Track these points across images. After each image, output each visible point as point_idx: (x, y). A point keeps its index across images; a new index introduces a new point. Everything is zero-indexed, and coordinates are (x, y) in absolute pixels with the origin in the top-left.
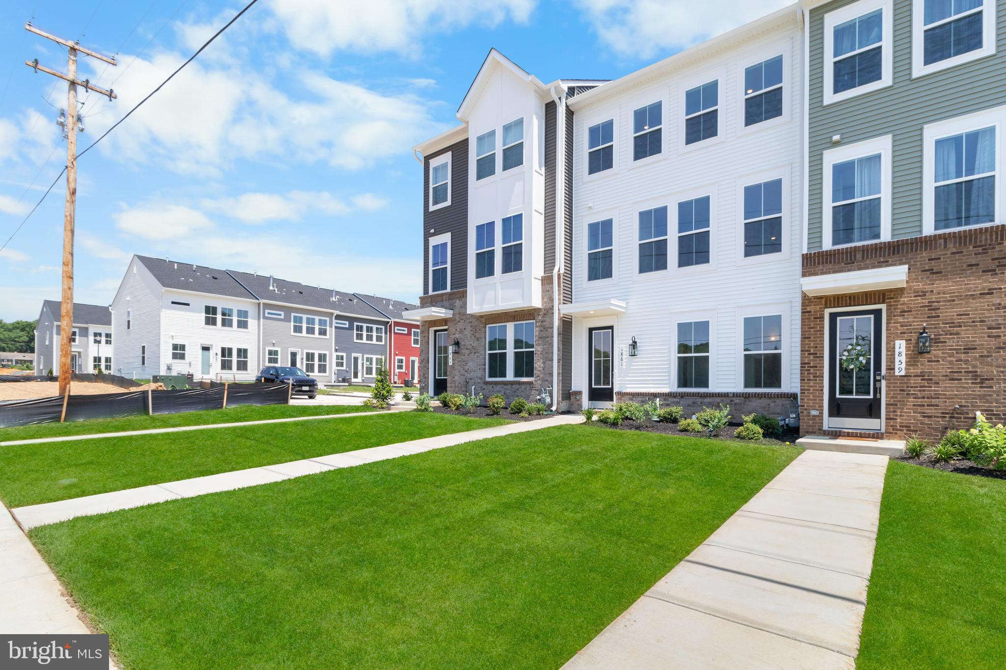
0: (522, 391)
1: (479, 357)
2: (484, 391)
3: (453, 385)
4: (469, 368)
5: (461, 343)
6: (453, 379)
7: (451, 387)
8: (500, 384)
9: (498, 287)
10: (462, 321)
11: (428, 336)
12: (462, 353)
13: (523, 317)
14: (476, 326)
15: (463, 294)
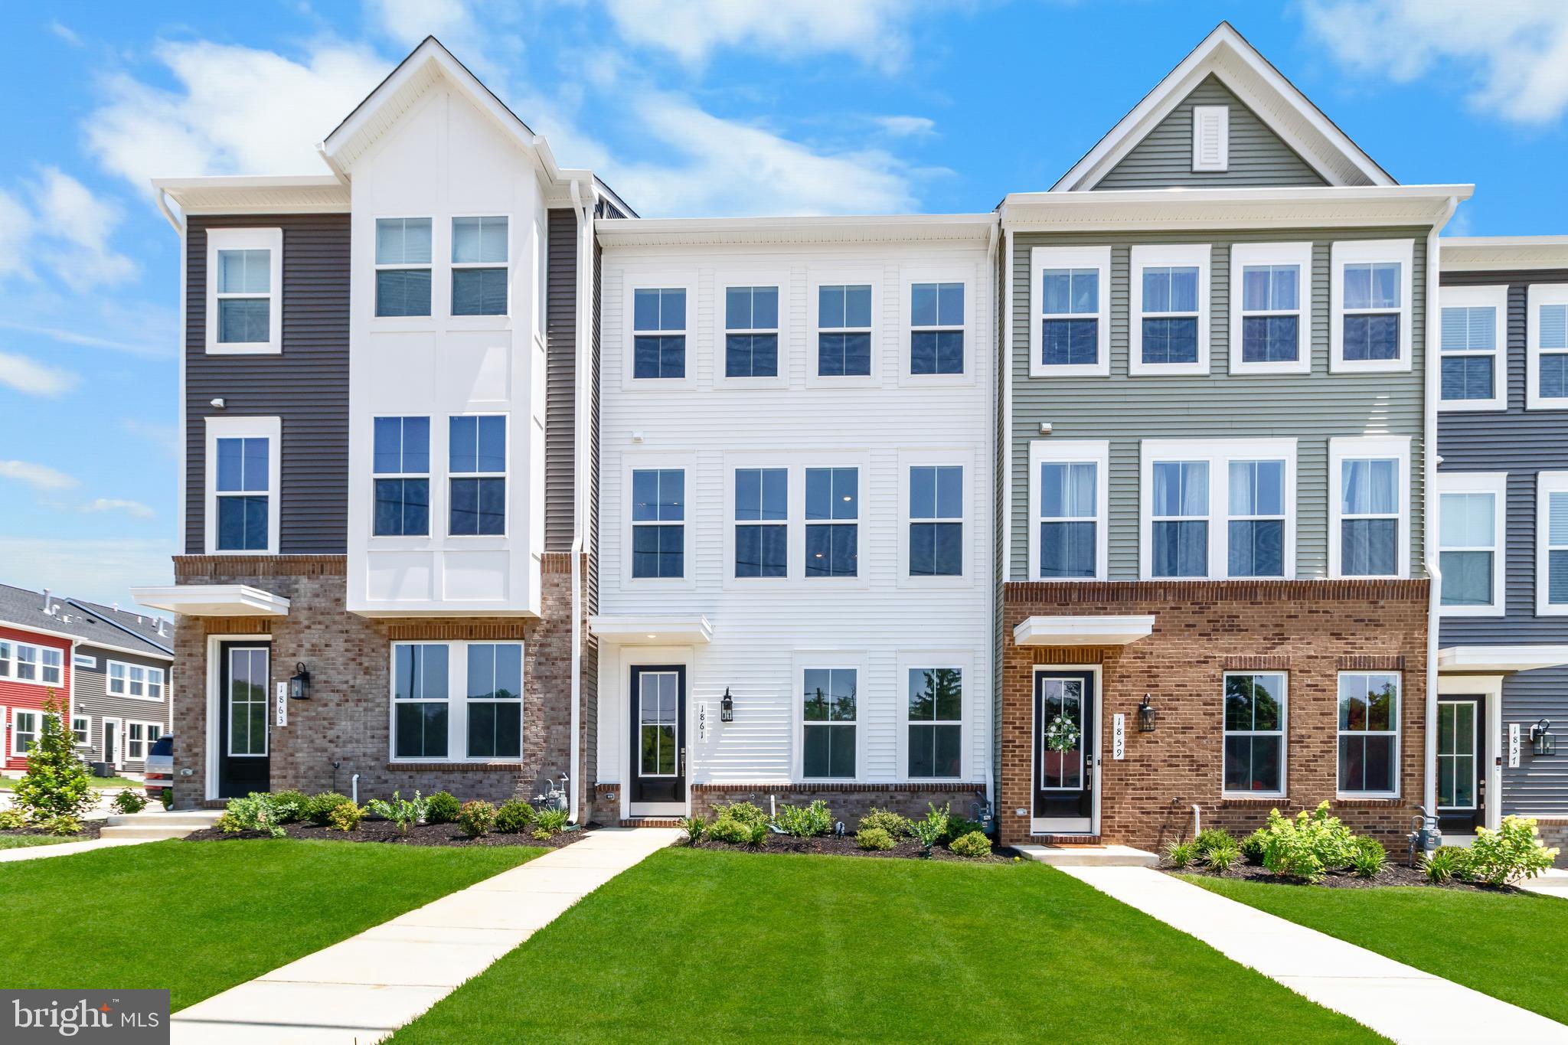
0: (491, 786)
1: (372, 710)
2: (385, 785)
3: (291, 772)
4: (340, 734)
5: (314, 677)
6: (290, 759)
7: (285, 777)
8: (431, 770)
9: (440, 560)
10: (319, 627)
11: (204, 655)
12: (319, 700)
13: (494, 633)
14: (361, 640)
15: (322, 566)
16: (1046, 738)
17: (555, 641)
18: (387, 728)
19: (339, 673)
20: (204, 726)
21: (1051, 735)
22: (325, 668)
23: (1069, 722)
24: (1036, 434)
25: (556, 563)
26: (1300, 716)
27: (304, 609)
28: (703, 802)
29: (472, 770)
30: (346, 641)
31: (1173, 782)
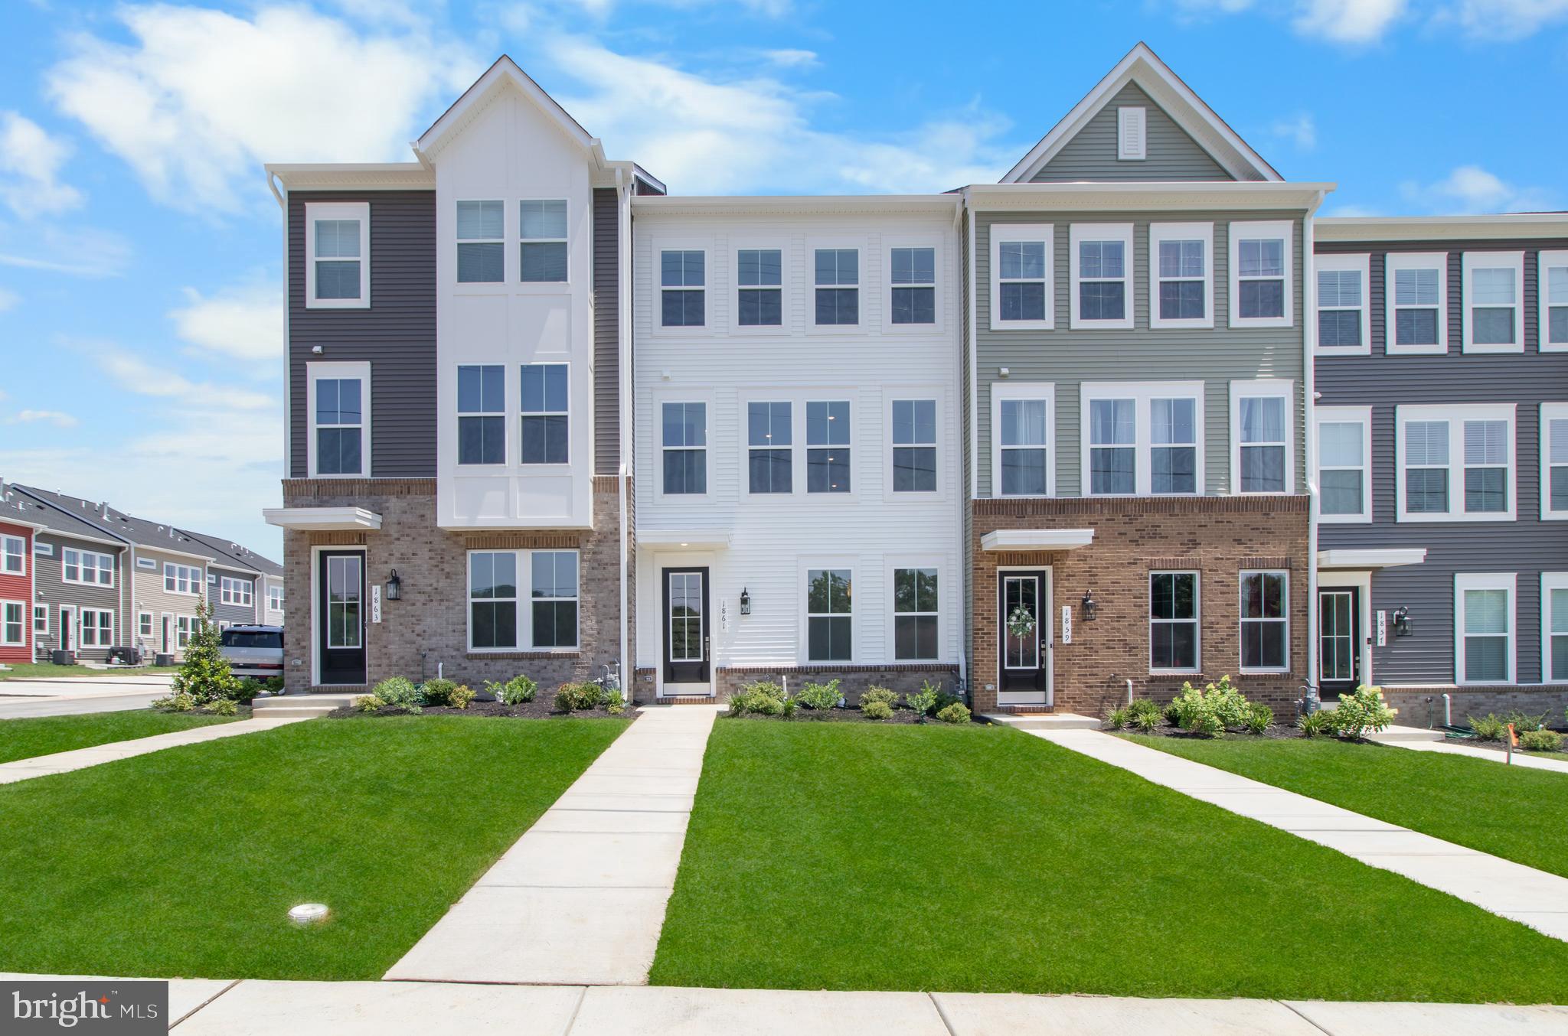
0: (553, 670)
1: (453, 608)
2: (465, 672)
3: (385, 662)
4: (426, 628)
5: (403, 581)
6: (384, 650)
7: (380, 666)
8: (503, 658)
9: (515, 485)
10: (407, 538)
11: (309, 563)
12: (408, 600)
13: (555, 542)
14: (443, 550)
15: (409, 488)
16: (1009, 626)
17: (605, 549)
18: (465, 623)
19: (424, 578)
20: (310, 623)
21: (1012, 623)
22: (412, 574)
23: (1026, 613)
24: (996, 377)
25: (606, 485)
26: (1210, 606)
27: (394, 523)
28: (726, 683)
29: (538, 658)
30: (430, 551)
31: (1110, 661)
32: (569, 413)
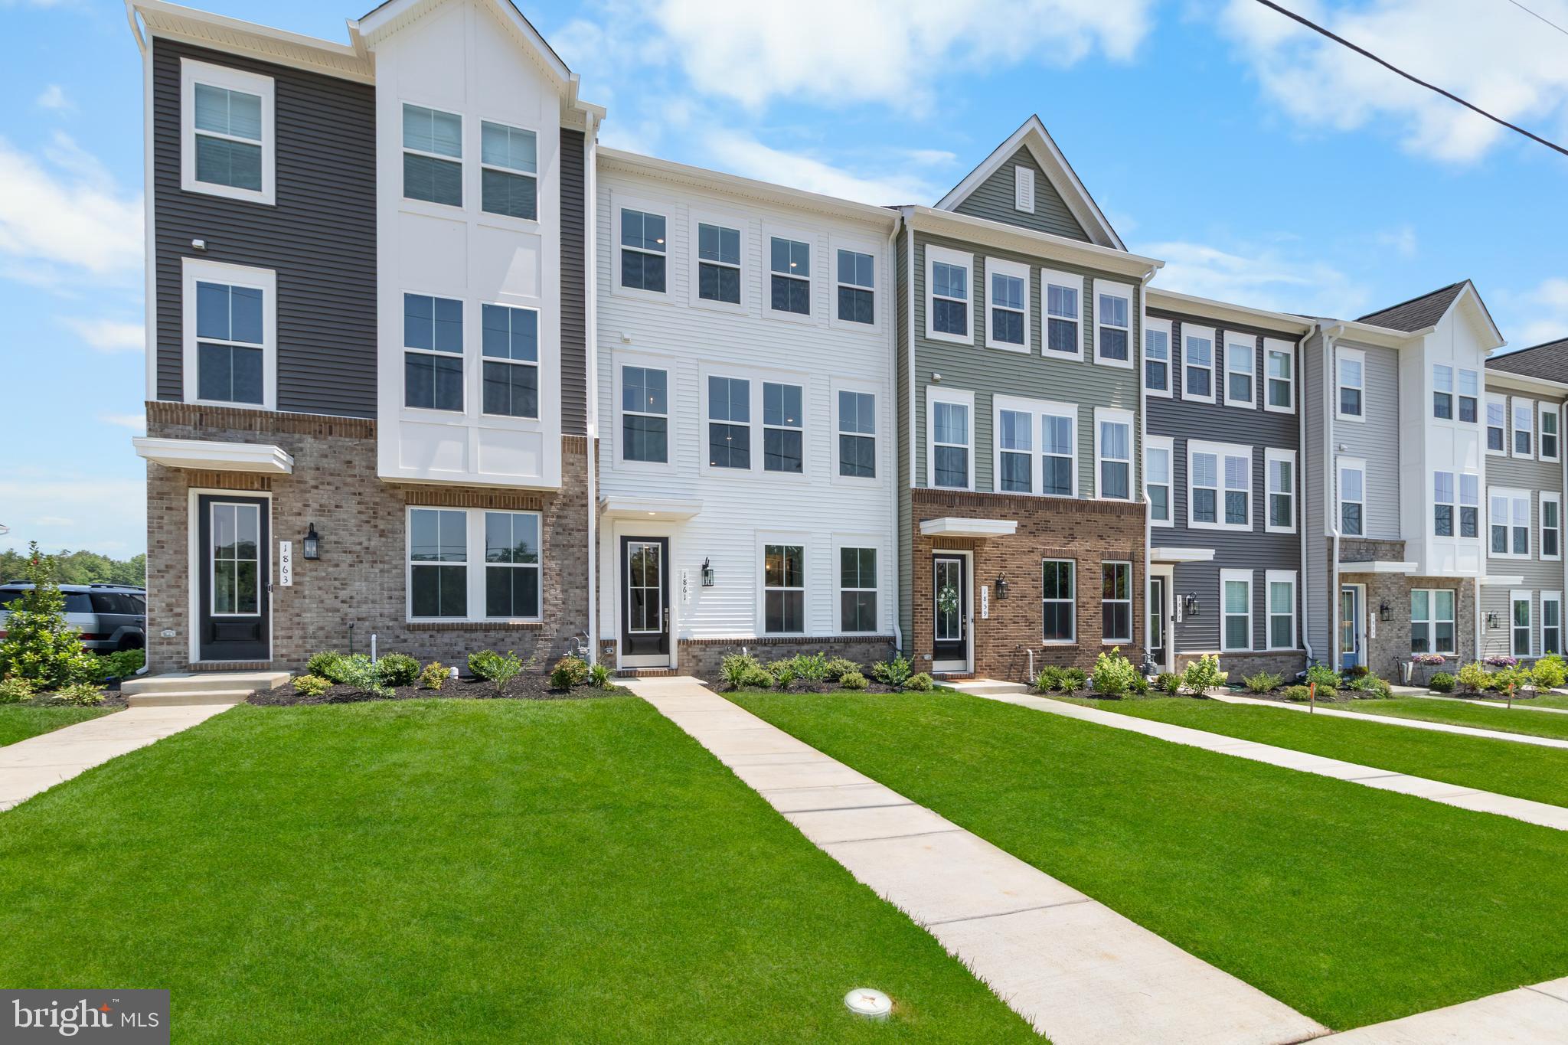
0: (513, 643)
1: (388, 571)
2: (405, 644)
3: (297, 633)
4: (354, 594)
5: (323, 538)
6: (296, 619)
7: (290, 637)
8: (453, 630)
9: (474, 436)
10: (328, 487)
11: (186, 509)
12: (330, 560)
13: (514, 503)
14: (376, 504)
15: (331, 427)
16: (938, 603)
17: (571, 514)
18: (404, 589)
19: (351, 535)
20: (187, 584)
21: (942, 600)
22: (336, 529)
23: (952, 591)
24: (929, 380)
25: (575, 444)
26: (1081, 589)
27: (310, 468)
28: (688, 654)
29: (495, 629)
30: (359, 503)
31: (1016, 634)
32: (539, 364)
